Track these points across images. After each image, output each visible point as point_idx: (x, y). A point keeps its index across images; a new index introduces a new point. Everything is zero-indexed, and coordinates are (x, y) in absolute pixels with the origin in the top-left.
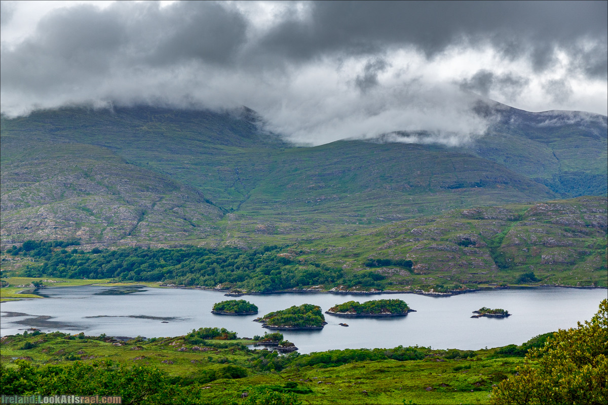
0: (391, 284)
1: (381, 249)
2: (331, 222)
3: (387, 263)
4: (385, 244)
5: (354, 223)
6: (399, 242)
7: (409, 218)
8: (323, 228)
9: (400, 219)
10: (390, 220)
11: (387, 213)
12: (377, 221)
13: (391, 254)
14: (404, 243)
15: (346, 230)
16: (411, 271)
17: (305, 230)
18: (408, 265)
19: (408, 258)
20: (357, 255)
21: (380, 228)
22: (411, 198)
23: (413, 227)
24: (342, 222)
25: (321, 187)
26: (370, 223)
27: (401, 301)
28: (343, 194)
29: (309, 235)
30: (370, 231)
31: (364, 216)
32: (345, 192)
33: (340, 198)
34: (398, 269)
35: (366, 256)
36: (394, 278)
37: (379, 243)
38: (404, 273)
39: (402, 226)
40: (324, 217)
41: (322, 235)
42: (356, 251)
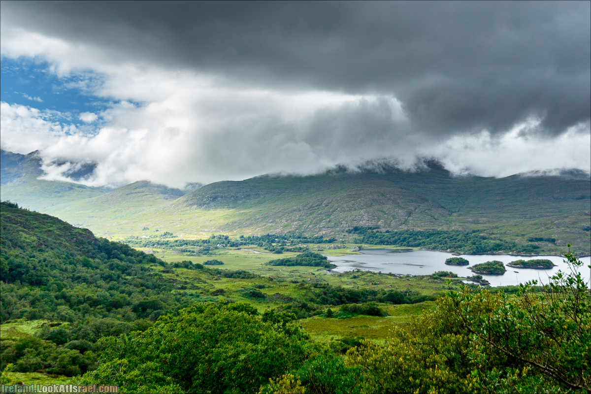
0: (543, 251)
1: (537, 232)
2: (508, 218)
3: (541, 240)
4: (540, 230)
5: (522, 218)
6: (547, 228)
7: (553, 215)
8: (504, 221)
9: (548, 216)
10: (542, 216)
11: (541, 213)
12: (535, 217)
13: (543, 235)
14: (551, 229)
15: (517, 222)
16: (555, 244)
17: (495, 222)
18: (553, 241)
19: (553, 237)
20: (523, 235)
21: (537, 221)
22: (554, 204)
23: (555, 220)
24: (515, 218)
25: (503, 200)
26: (531, 218)
27: (549, 261)
28: (516, 203)
29: (497, 224)
30: (530, 222)
31: (527, 214)
32: (516, 202)
33: (514, 205)
34: (547, 243)
35: (528, 236)
36: (545, 248)
37: (536, 229)
38: (550, 245)
39: (549, 220)
40: (505, 215)
41: (504, 224)
42: (523, 233)
